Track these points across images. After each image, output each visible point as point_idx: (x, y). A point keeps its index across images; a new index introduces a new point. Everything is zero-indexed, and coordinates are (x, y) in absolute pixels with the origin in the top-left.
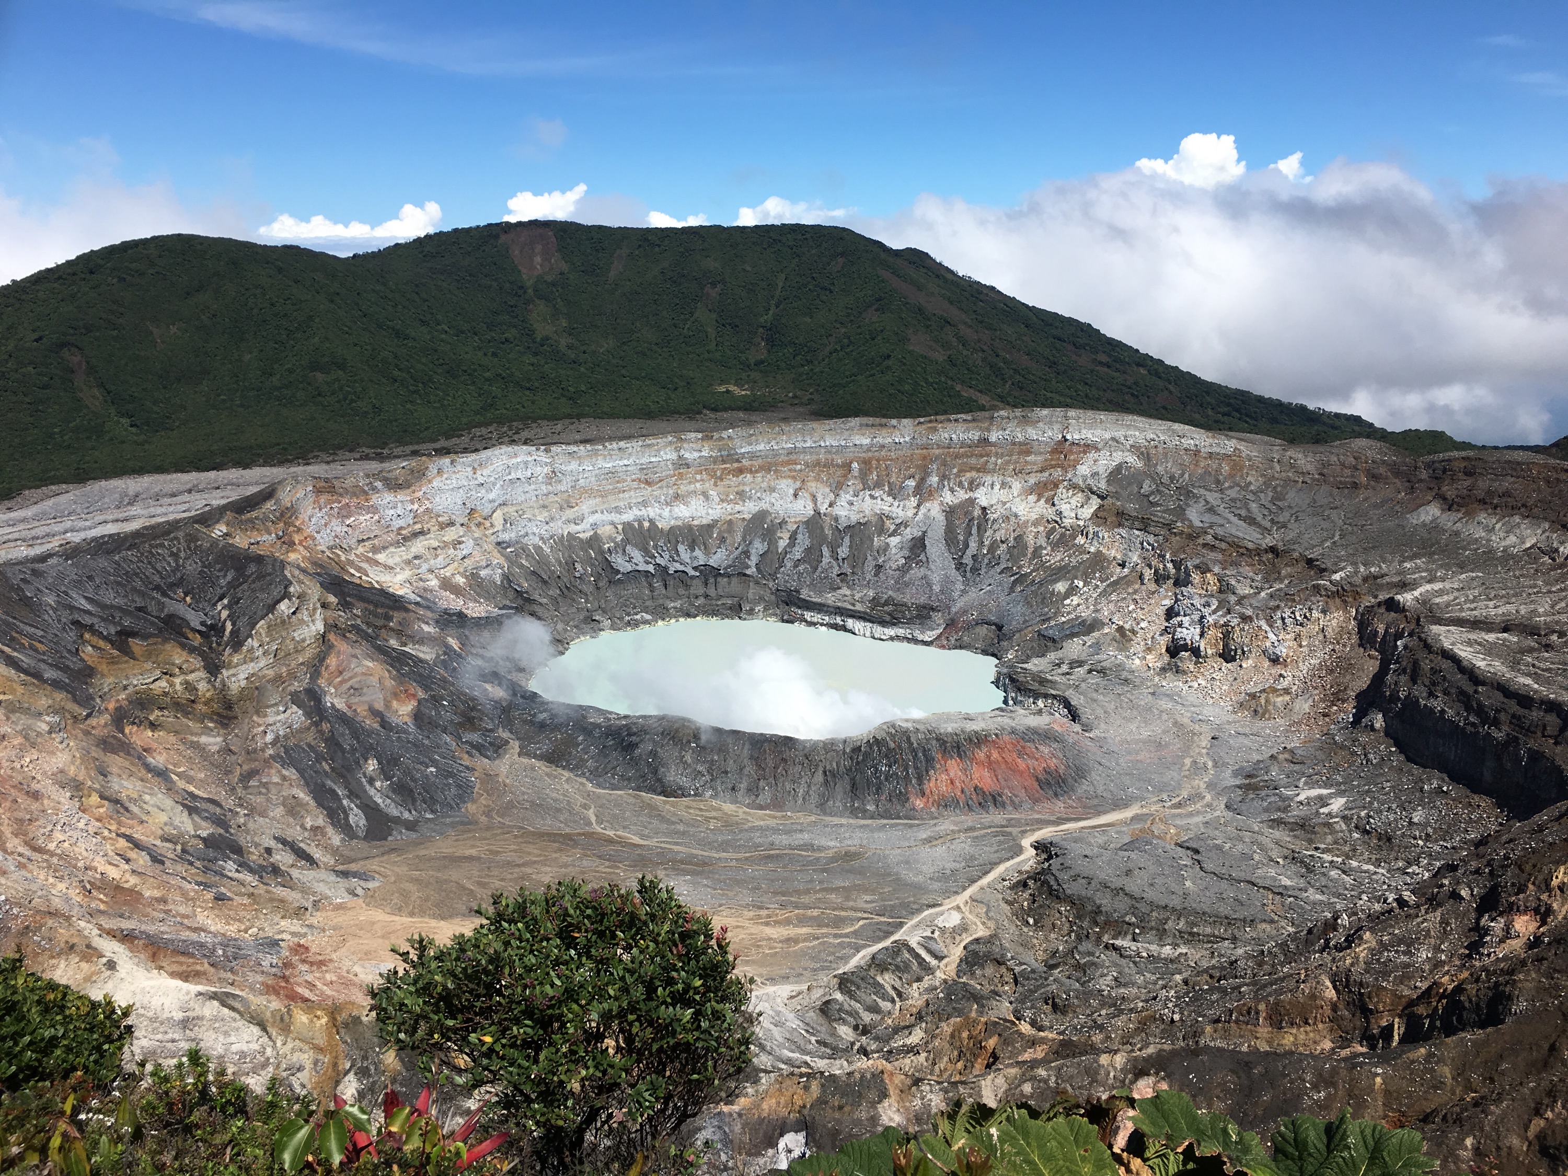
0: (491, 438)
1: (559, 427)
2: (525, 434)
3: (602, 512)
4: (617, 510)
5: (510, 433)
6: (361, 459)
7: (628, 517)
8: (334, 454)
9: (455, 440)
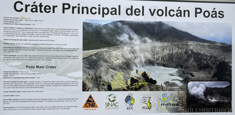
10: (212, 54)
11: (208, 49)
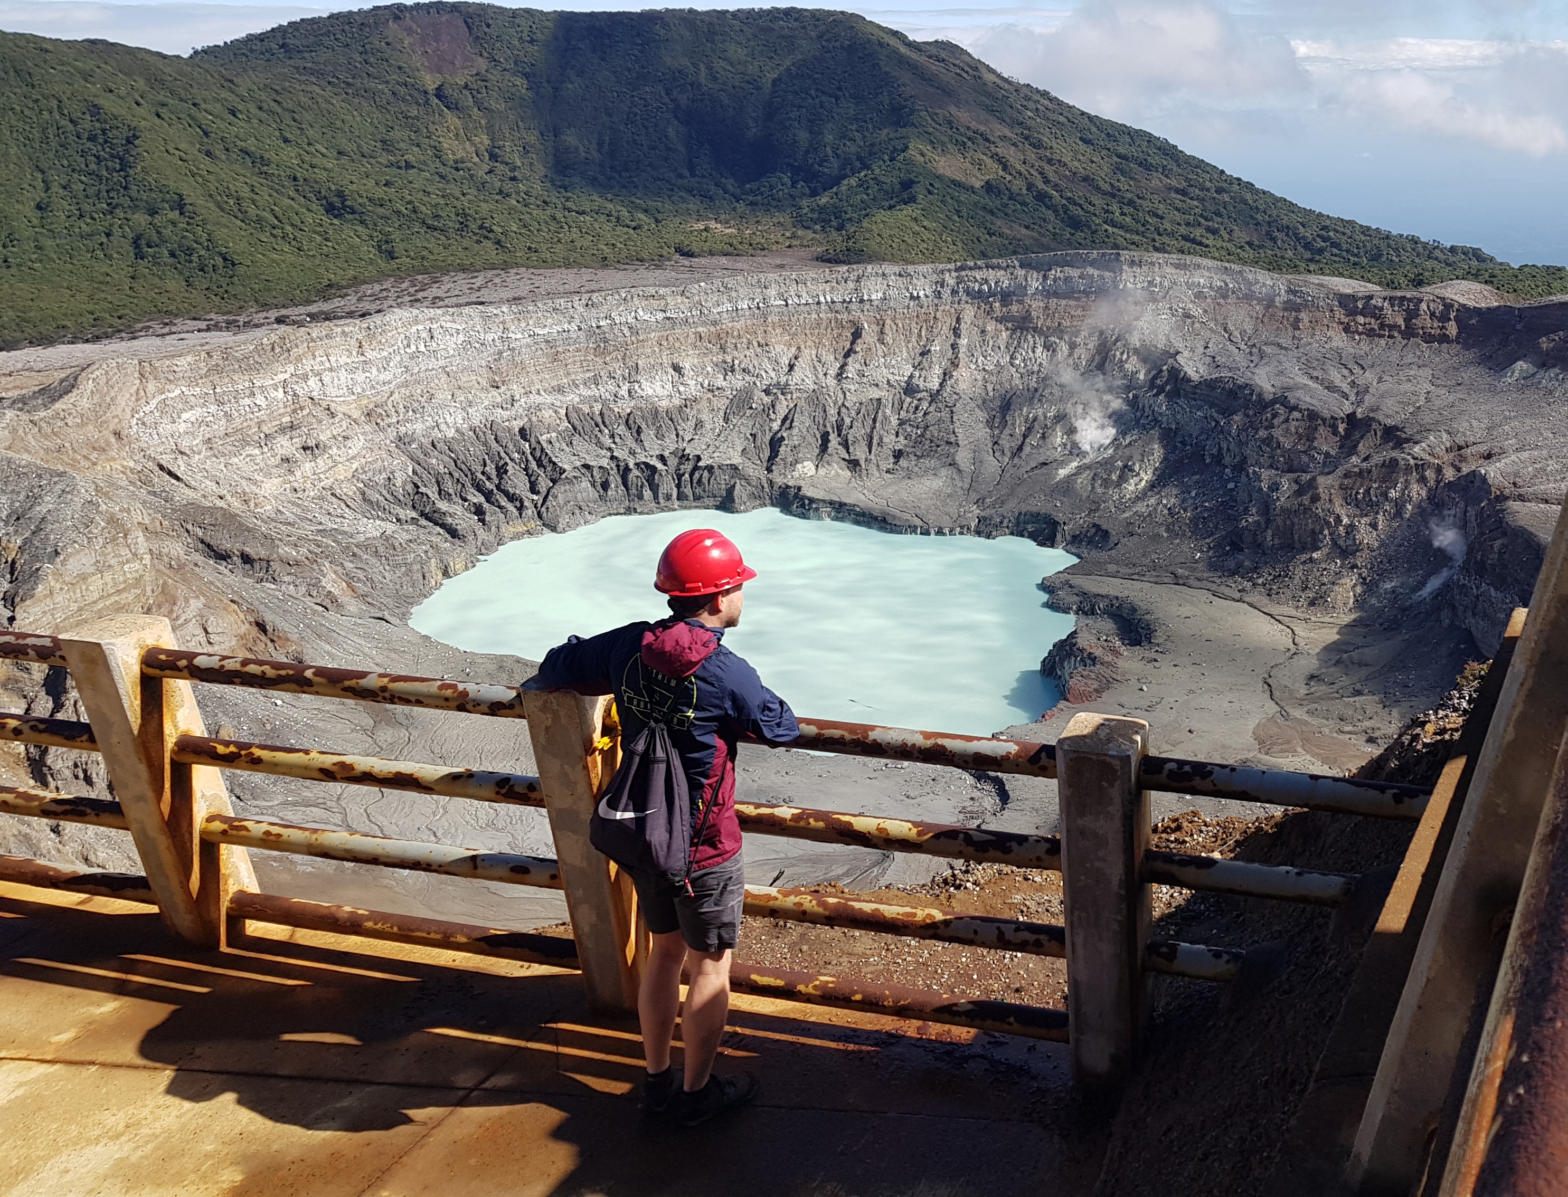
0: (386, 298)
1: (479, 281)
2: (434, 291)
3: (539, 393)
4: (560, 390)
5: (412, 290)
6: (208, 329)
7: (572, 398)
8: (171, 323)
9: (337, 303)
10: (1369, 400)
11: (1339, 340)
